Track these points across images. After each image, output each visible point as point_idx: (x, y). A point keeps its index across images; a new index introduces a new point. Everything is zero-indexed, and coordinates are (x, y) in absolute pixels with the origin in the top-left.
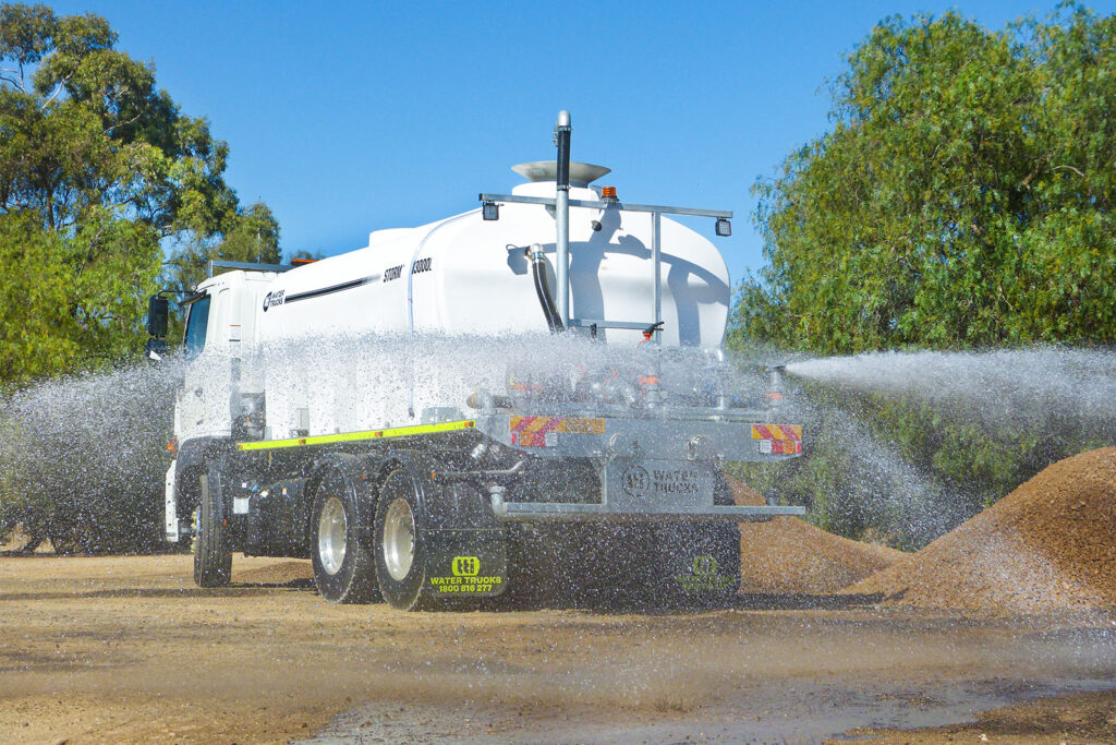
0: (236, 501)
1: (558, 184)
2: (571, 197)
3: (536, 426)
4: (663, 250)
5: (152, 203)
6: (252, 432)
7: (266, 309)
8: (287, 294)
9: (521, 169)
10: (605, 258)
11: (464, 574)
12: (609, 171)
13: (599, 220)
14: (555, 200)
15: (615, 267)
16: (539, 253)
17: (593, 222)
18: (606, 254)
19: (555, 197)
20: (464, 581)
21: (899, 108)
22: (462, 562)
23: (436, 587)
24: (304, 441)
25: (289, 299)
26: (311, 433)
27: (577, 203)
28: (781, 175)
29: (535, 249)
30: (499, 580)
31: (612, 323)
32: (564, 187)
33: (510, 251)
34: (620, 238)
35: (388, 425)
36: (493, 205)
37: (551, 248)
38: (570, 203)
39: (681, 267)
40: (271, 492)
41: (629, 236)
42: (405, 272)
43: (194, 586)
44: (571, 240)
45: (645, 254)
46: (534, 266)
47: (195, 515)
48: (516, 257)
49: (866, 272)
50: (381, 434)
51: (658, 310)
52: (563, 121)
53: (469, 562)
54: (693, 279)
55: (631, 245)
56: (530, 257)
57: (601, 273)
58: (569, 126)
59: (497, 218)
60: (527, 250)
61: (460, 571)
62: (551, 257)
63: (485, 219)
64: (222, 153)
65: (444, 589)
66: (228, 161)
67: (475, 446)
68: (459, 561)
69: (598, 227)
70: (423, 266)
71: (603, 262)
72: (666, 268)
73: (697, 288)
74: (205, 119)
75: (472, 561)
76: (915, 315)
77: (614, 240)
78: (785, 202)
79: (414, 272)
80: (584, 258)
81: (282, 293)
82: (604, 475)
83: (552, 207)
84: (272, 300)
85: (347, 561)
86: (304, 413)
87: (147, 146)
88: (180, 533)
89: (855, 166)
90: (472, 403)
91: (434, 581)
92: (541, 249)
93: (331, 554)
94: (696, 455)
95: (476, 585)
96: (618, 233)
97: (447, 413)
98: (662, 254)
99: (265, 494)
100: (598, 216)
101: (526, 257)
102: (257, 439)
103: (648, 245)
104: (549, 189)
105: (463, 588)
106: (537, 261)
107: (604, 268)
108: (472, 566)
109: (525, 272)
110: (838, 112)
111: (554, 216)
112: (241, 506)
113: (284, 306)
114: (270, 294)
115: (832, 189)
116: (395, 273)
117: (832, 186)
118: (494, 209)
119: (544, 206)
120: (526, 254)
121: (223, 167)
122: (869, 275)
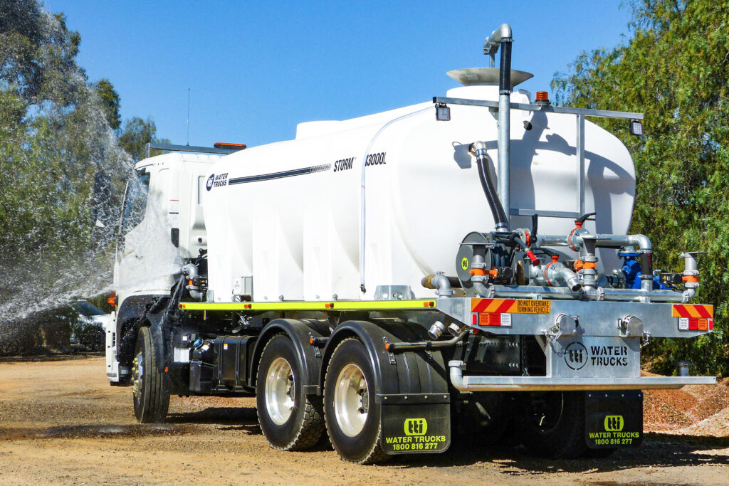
0: (176, 351)
1: (501, 89)
2: (511, 101)
3: (492, 308)
4: (587, 148)
5: (21, 79)
6: (193, 294)
7: (209, 189)
8: (231, 177)
9: (454, 74)
10: (536, 154)
11: (414, 433)
12: (532, 76)
13: (529, 121)
14: (498, 103)
15: (544, 162)
16: (482, 149)
17: (525, 122)
18: (537, 151)
19: (498, 100)
20: (414, 440)
21: (699, 21)
22: (413, 423)
23: (391, 445)
24: (250, 306)
25: (232, 182)
26: (255, 298)
27: (516, 106)
28: (573, 72)
29: (479, 147)
30: (443, 439)
31: (543, 212)
32: (507, 91)
33: (456, 148)
34: (548, 137)
35: (336, 297)
36: (445, 107)
37: (493, 145)
38: (512, 106)
39: (598, 162)
40: (212, 346)
41: (554, 135)
42: (358, 164)
43: (135, 422)
44: (511, 138)
45: (570, 151)
46: (479, 162)
47: (138, 361)
48: (462, 154)
49: (665, 154)
50: (332, 305)
51: (582, 201)
52: (505, 33)
53: (418, 423)
54: (608, 172)
55: (557, 143)
56: (474, 153)
57: (533, 167)
58: (510, 38)
59: (449, 119)
60: (470, 147)
61: (411, 431)
62: (492, 153)
63: (438, 119)
64: (76, 41)
65: (397, 447)
66: (80, 48)
67: (433, 323)
68: (410, 422)
69: (529, 127)
70: (376, 159)
71: (534, 157)
72: (587, 162)
73: (611, 181)
74: (62, 14)
75: (421, 422)
76: (708, 190)
77: (543, 139)
78: (578, 93)
79: (367, 164)
80: (520, 154)
81: (225, 175)
82: (548, 352)
83: (495, 110)
84: (216, 181)
85: (295, 413)
86: (249, 281)
87: (18, 35)
88: (120, 375)
89: (657, 69)
90: (427, 284)
91: (389, 440)
92: (485, 147)
93: (279, 408)
94: (627, 332)
95: (424, 443)
96: (545, 132)
97: (398, 291)
98: (586, 152)
99: (206, 348)
100: (528, 116)
101: (469, 153)
102: (197, 300)
103: (572, 142)
104: (491, 93)
105: (413, 446)
106: (481, 157)
107: (536, 164)
108: (421, 426)
109: (469, 166)
110: (637, 23)
111: (496, 117)
112: (182, 356)
113: (228, 187)
114: (213, 176)
115: (638, 86)
116: (347, 164)
117: (638, 83)
118: (446, 110)
119: (488, 108)
120: (470, 150)
121: (75, 52)
122: (667, 157)
